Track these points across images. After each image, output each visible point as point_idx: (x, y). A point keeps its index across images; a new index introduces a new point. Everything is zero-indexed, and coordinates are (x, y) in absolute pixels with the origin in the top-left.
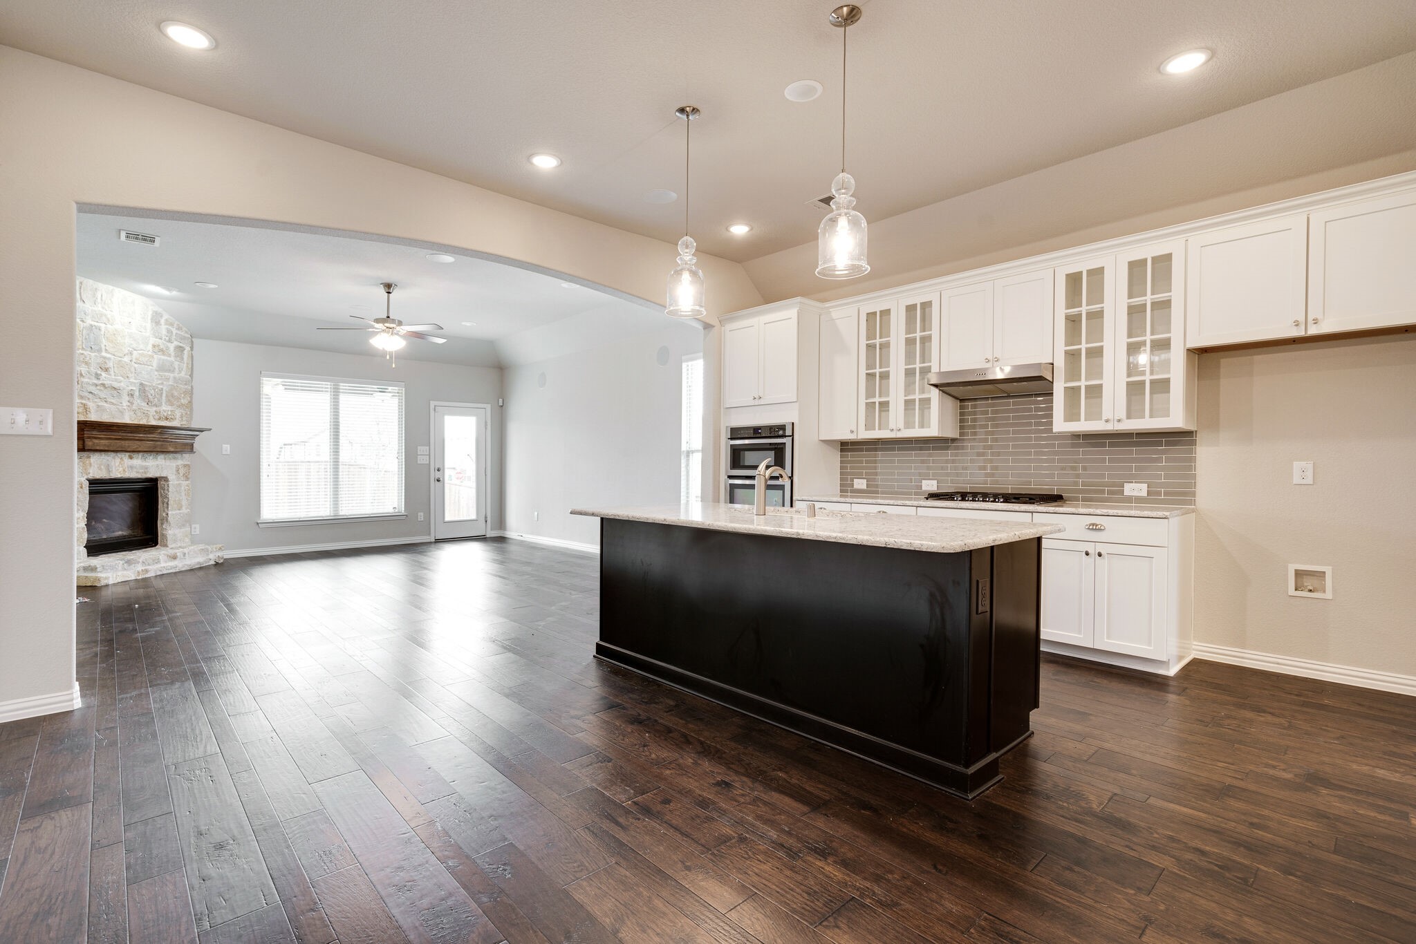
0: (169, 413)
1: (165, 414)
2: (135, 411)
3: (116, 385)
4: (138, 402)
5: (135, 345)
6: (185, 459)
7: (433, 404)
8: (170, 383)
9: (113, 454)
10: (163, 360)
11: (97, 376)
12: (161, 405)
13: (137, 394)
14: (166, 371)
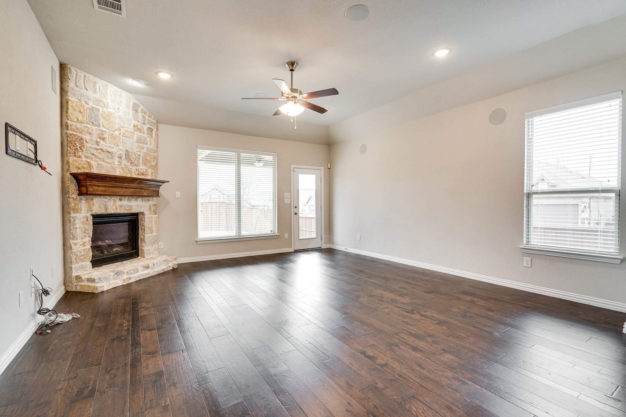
0: (145, 171)
1: (142, 172)
2: (123, 168)
3: (110, 150)
4: (124, 162)
5: (122, 124)
6: (153, 201)
7: (292, 166)
8: (145, 151)
9: (108, 197)
10: (140, 136)
11: (97, 143)
12: (139, 165)
13: (124, 157)
14: (142, 143)
